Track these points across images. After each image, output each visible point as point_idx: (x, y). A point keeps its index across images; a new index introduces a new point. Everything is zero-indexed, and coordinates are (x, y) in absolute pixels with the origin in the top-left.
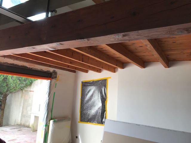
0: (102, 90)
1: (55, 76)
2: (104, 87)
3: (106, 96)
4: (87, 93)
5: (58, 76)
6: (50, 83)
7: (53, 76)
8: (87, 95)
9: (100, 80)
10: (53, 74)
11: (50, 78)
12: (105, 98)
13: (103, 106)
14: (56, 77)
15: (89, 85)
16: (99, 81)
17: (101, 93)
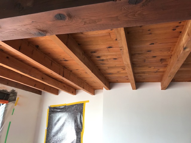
0: (77, 118)
1: (13, 97)
2: (80, 114)
3: (82, 126)
4: (55, 121)
5: (18, 98)
6: (6, 107)
7: (10, 98)
8: (56, 124)
9: (75, 105)
10: (11, 95)
11: (6, 101)
12: (81, 128)
13: (79, 139)
14: (15, 100)
15: (59, 112)
16: (72, 106)
17: (76, 121)
